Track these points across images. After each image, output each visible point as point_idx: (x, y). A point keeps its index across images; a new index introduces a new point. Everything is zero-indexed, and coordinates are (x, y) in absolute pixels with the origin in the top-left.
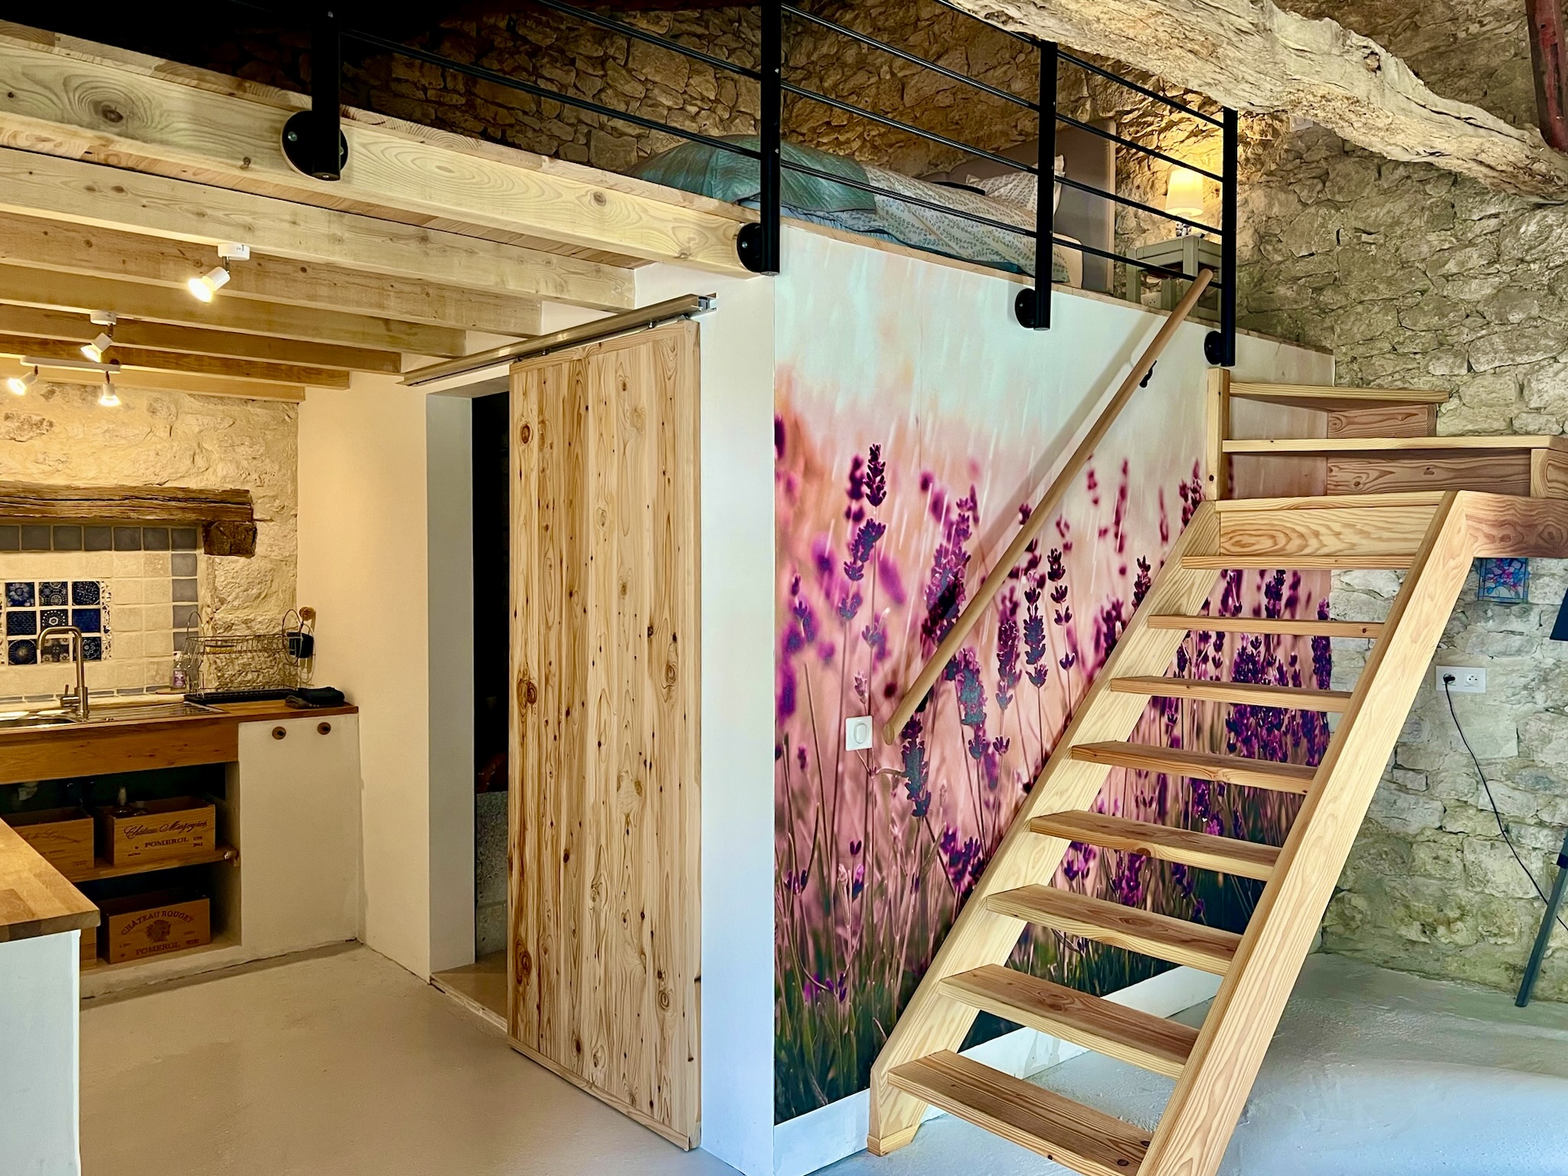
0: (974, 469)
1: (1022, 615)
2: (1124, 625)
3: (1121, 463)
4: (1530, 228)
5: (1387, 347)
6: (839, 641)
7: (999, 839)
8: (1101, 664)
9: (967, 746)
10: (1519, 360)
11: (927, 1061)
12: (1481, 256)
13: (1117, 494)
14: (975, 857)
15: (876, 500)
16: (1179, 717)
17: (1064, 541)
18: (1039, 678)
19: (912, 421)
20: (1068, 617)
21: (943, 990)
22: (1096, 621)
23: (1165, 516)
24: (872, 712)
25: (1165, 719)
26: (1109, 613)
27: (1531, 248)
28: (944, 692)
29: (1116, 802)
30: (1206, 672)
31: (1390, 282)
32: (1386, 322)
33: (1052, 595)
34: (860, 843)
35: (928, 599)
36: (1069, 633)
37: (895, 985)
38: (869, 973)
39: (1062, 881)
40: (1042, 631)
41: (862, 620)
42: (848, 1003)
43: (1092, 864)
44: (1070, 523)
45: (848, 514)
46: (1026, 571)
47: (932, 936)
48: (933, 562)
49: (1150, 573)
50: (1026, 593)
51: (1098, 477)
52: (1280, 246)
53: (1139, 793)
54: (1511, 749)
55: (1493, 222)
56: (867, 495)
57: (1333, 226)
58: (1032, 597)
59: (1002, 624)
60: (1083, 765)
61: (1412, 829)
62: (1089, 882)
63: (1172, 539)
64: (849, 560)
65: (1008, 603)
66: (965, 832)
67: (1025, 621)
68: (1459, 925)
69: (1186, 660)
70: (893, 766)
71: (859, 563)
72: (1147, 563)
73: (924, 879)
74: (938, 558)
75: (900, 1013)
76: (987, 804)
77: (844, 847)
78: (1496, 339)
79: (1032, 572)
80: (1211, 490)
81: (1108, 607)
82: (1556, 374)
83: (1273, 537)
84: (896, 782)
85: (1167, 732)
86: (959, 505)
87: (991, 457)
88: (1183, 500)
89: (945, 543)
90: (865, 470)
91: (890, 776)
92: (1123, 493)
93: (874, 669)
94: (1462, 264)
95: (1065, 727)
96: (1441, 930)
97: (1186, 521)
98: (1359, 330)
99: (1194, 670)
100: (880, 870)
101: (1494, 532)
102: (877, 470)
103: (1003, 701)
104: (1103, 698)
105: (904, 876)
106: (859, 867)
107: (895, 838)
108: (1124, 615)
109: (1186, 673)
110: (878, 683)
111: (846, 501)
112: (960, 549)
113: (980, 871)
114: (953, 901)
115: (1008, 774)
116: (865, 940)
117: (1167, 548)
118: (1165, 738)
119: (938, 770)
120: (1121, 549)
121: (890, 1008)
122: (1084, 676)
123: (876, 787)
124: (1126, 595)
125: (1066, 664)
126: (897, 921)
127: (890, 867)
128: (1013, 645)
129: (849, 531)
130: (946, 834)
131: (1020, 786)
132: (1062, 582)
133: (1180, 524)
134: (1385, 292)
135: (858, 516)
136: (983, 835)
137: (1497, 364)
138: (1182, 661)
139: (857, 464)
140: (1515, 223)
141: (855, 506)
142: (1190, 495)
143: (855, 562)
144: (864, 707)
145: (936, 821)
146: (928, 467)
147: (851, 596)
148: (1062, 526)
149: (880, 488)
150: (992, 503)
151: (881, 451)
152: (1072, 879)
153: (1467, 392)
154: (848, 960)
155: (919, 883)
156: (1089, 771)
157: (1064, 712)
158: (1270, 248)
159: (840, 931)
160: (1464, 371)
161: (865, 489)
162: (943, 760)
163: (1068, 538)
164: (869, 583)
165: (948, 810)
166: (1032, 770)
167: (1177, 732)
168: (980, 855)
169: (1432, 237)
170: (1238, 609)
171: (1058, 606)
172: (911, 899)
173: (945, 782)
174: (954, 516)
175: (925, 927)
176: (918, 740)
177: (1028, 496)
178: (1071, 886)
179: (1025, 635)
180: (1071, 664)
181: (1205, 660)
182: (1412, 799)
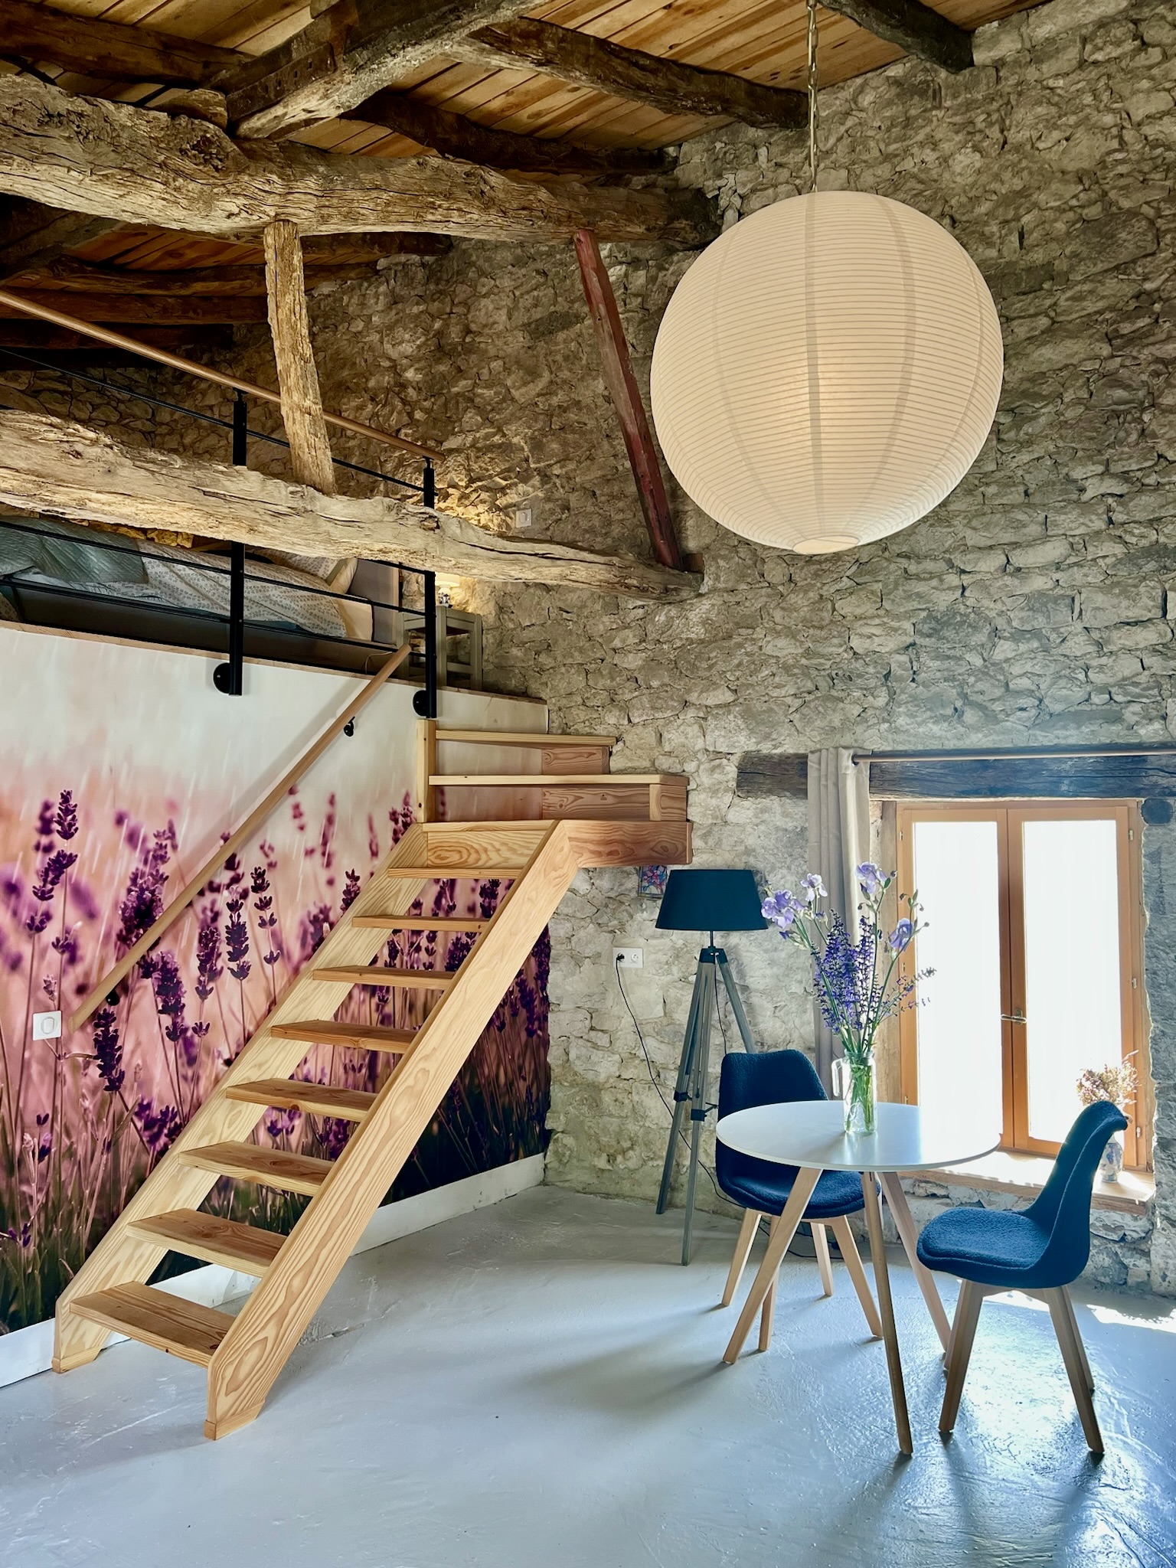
0: (172, 806)
1: (224, 921)
2: (332, 925)
3: (328, 797)
4: (661, 618)
5: (579, 700)
6: (26, 950)
7: (197, 1105)
8: (308, 958)
9: (165, 1031)
10: (656, 715)
11: (111, 1292)
12: (634, 636)
13: (324, 821)
14: (171, 1121)
15: (67, 835)
16: (391, 997)
17: (269, 861)
18: (242, 973)
19: (105, 771)
20: (272, 921)
21: (129, 1231)
22: (302, 923)
23: (375, 837)
24: (62, 1007)
25: (375, 1000)
26: (315, 917)
27: (663, 633)
28: (139, 988)
29: (323, 1070)
30: (418, 960)
31: (581, 650)
32: (579, 681)
33: (256, 905)
34: (47, 1116)
35: (123, 913)
36: (274, 934)
37: (83, 1230)
38: (56, 1221)
39: (263, 1136)
40: (245, 933)
41: (52, 932)
42: (32, 1248)
43: (297, 1122)
44: (274, 845)
45: (37, 847)
46: (228, 886)
47: (124, 1190)
48: (128, 883)
49: (359, 883)
50: (228, 904)
51: (303, 808)
52: (512, 616)
53: (347, 1061)
54: (659, 1011)
55: (641, 611)
56: (58, 832)
57: (545, 604)
58: (234, 907)
59: (202, 930)
60: (281, 1042)
61: (602, 1078)
62: (294, 1138)
63: (382, 855)
64: (38, 884)
65: (209, 913)
66: (161, 1102)
67: (227, 927)
68: (631, 1153)
69: (397, 952)
70: (84, 1049)
71: (49, 886)
72: (356, 874)
73: (117, 1141)
74: (134, 881)
75: (88, 1254)
76: (185, 1078)
77: (30, 1118)
78: (644, 699)
79: (234, 887)
80: (420, 814)
81: (315, 911)
82: (679, 727)
83: (460, 852)
84: (87, 1065)
85: (377, 1010)
86: (157, 836)
87: (190, 795)
88: (393, 823)
89: (141, 866)
90: (56, 810)
91: (81, 1059)
92: (330, 820)
93: (63, 972)
94: (623, 641)
95: (269, 1011)
96: (619, 1158)
97: (396, 840)
98: (563, 687)
99: (405, 958)
100: (69, 1135)
101: (600, 849)
102: (68, 810)
103: (203, 993)
104: (304, 985)
105: (94, 1140)
106: (46, 1135)
107: (85, 1110)
108: (332, 916)
109: (397, 961)
110: (69, 984)
111: (35, 837)
112: (157, 871)
113: (175, 1133)
114: (148, 1159)
115: (208, 1052)
116: (52, 1195)
117: (377, 862)
118: (375, 1016)
119: (133, 1052)
120: (328, 864)
121: (78, 1250)
122: (290, 968)
123: (65, 1068)
124: (334, 900)
125: (271, 960)
126: (86, 1178)
127: (79, 1133)
128: (213, 948)
129: (39, 861)
130: (141, 1105)
131: (221, 1061)
132: (266, 894)
133: (391, 842)
134: (579, 659)
135: (48, 849)
136: (181, 1103)
137: (645, 718)
138: (394, 952)
139: (47, 807)
140: (654, 613)
141: (45, 840)
142: (401, 819)
143: (44, 886)
144: (53, 1004)
145: (130, 1095)
146: (123, 806)
147: (40, 913)
148: (266, 848)
149: (70, 825)
150: (191, 832)
151: (73, 795)
152: (275, 1135)
153: (627, 737)
154: (33, 1212)
155: (111, 1146)
156: (289, 1046)
157: (268, 998)
158: (506, 617)
159: (25, 1188)
160: (626, 722)
161: (56, 827)
162: (138, 1044)
163: (273, 858)
164: (60, 903)
165: (143, 1084)
166: (234, 1048)
167: (388, 1009)
168: (177, 1120)
169: (606, 619)
170: (452, 908)
171: (262, 913)
172: (102, 1159)
173: (140, 1062)
174: (152, 844)
175: (116, 1182)
176: (111, 1029)
177: (230, 826)
178: (274, 1142)
179: (227, 938)
180: (276, 959)
181: (418, 949)
182: (600, 1054)
